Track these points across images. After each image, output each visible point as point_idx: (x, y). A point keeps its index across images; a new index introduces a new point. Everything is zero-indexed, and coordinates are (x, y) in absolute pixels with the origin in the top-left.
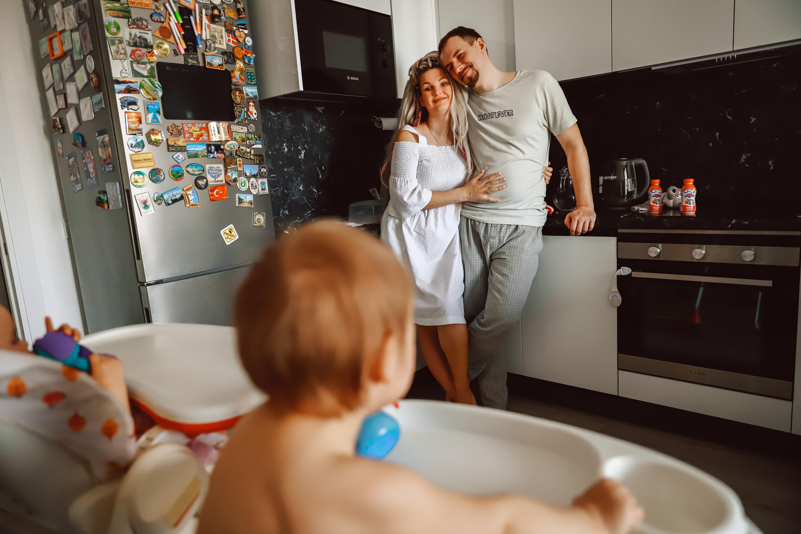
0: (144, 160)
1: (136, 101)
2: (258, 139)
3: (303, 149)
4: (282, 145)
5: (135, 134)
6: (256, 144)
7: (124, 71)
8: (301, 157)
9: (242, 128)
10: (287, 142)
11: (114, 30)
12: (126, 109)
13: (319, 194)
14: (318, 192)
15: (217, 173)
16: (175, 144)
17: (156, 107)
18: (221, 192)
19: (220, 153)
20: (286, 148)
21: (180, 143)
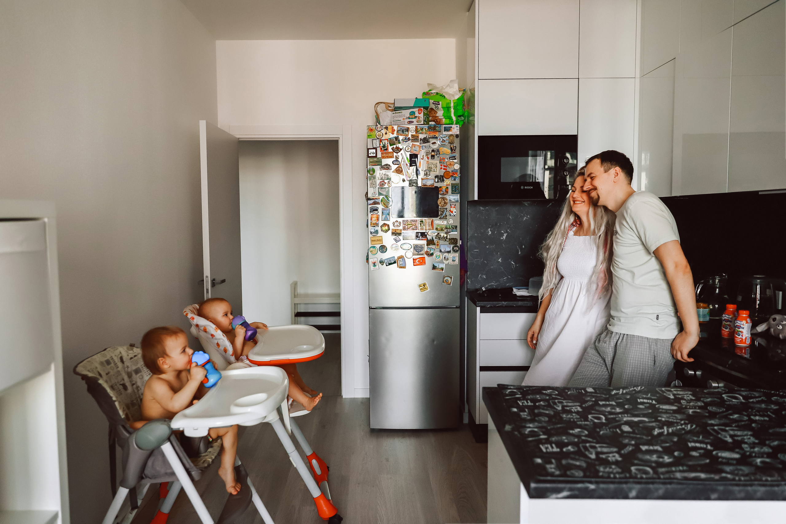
0: (377, 240)
1: (378, 208)
2: (455, 228)
3: (505, 233)
4: (487, 229)
5: (375, 226)
6: (452, 231)
7: (374, 193)
8: (502, 238)
9: (443, 222)
10: (491, 228)
11: (372, 173)
12: (372, 213)
13: (516, 266)
14: (516, 263)
15: (420, 249)
16: (395, 232)
17: (387, 212)
18: (421, 261)
19: (424, 237)
20: (490, 232)
21: (398, 232)
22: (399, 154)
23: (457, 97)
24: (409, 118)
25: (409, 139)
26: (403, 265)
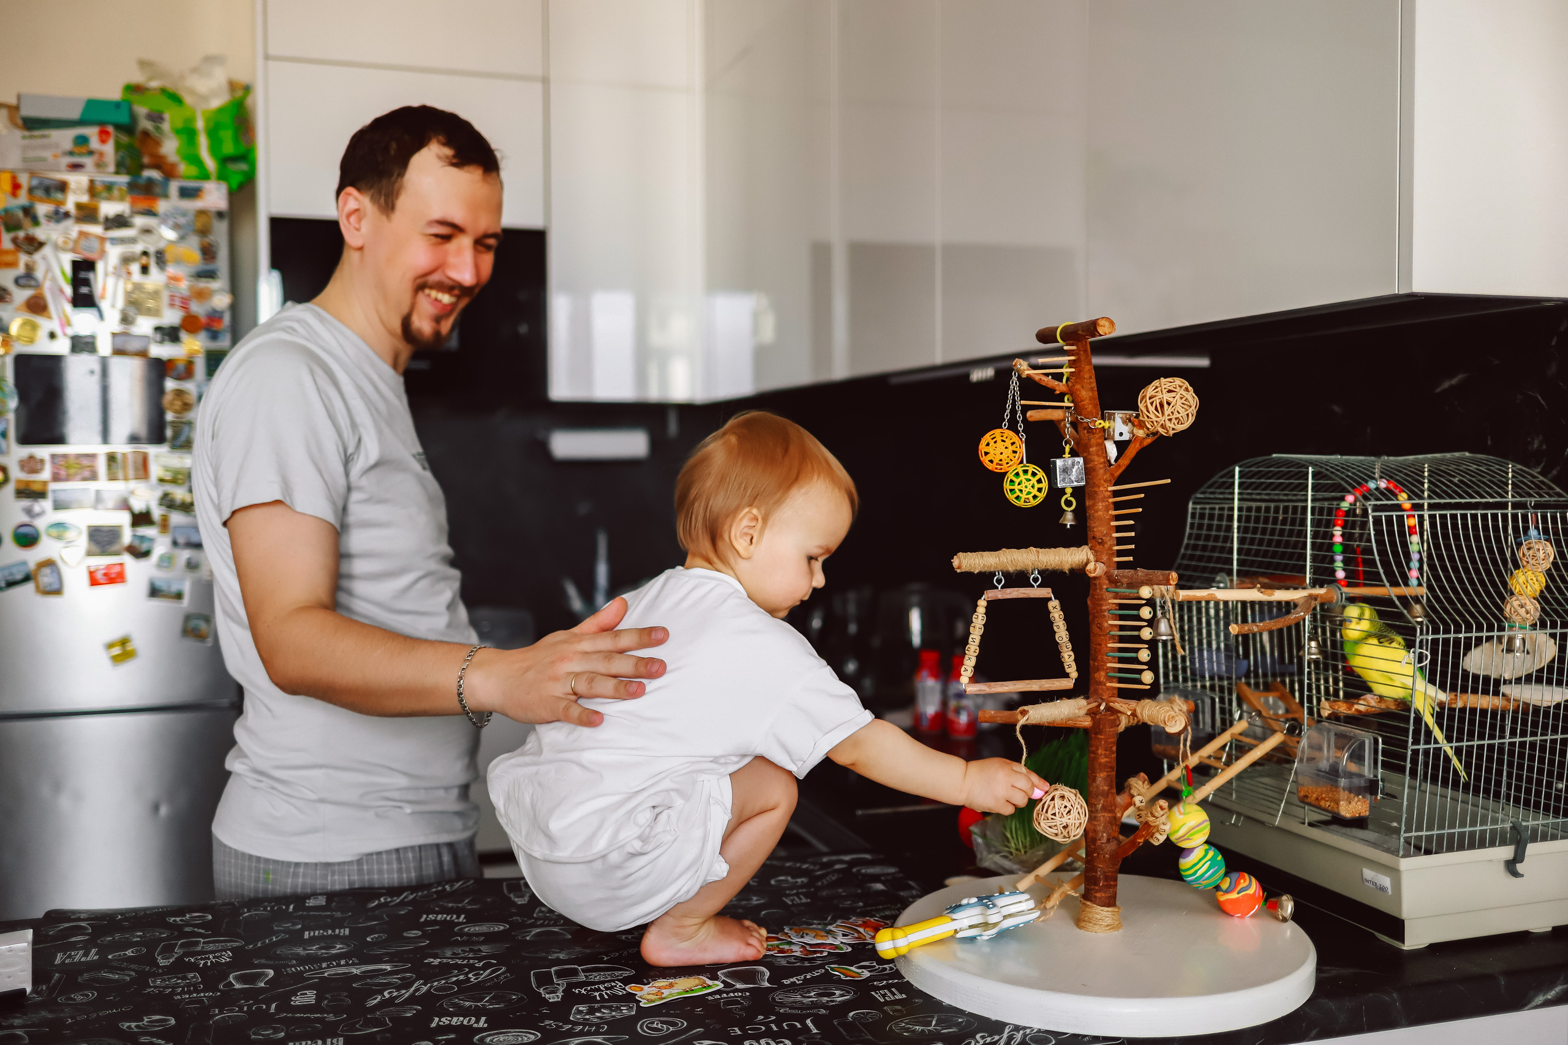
9: (180, 460)
15: (109, 539)
16: (28, 488)
17: (1, 427)
18: (113, 573)
21: (37, 487)
22: (37, 256)
23: (216, 103)
24: (71, 153)
25: (67, 215)
26: (56, 586)
